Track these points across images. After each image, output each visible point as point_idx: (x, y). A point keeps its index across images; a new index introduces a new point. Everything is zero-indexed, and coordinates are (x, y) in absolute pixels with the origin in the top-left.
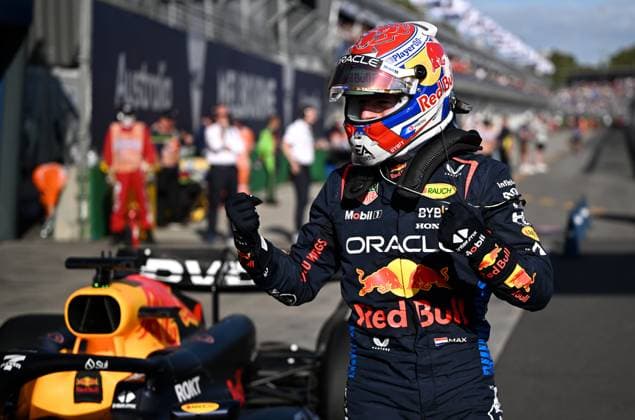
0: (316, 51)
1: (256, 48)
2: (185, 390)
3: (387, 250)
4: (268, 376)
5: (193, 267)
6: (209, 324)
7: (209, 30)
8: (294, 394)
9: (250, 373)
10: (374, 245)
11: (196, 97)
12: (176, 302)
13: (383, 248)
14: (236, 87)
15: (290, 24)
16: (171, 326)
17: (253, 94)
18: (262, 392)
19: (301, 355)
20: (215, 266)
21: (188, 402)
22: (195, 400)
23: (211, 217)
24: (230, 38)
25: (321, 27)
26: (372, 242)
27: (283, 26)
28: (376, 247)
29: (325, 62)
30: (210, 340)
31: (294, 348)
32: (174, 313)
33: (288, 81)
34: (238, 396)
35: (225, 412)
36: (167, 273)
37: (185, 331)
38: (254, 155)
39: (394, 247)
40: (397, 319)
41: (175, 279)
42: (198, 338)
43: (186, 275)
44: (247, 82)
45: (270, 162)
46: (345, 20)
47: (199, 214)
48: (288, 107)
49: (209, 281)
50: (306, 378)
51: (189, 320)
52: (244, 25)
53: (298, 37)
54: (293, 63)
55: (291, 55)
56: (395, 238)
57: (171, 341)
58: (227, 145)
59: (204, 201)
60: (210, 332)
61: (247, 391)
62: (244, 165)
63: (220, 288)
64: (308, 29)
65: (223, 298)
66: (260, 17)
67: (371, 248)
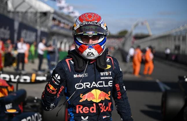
0: (46, 26)
1: (31, 24)
3: (92, 87)
4: (29, 105)
5: (12, 77)
6: (15, 90)
7: (20, 19)
8: (35, 109)
9: (25, 103)
10: (86, 86)
11: (16, 36)
12: (7, 85)
13: (90, 86)
14: (26, 34)
15: (40, 19)
16: (5, 91)
17: (30, 36)
18: (27, 108)
19: (38, 100)
20: (18, 77)
22: (11, 109)
23: (18, 65)
24: (25, 22)
25: (47, 21)
26: (86, 85)
27: (38, 20)
28: (88, 86)
29: (48, 29)
30: (15, 95)
31: (36, 98)
32: (6, 87)
33: (39, 33)
34: (21, 108)
35: (17, 112)
36: (5, 78)
37: (9, 92)
39: (94, 86)
40: (93, 110)
41: (7, 80)
42: (12, 94)
43: (10, 79)
44: (29, 33)
46: (54, 19)
47: (15, 65)
48: (38, 40)
49: (16, 80)
50: (38, 106)
51: (10, 89)
52: (28, 18)
53: (42, 23)
54: (40, 29)
55: (40, 27)
57: (5, 94)
59: (16, 61)
60: (16, 93)
61: (24, 108)
63: (18, 82)
64: (45, 21)
65: (19, 85)
66: (33, 17)
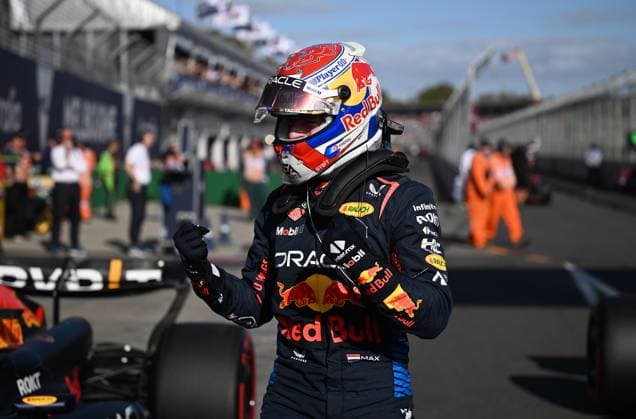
0: (154, 81)
1: (99, 78)
2: (26, 385)
3: (305, 265)
4: (103, 374)
5: (37, 273)
6: (50, 325)
7: (57, 60)
8: (126, 390)
9: (86, 370)
10: (294, 260)
11: (43, 121)
12: (20, 305)
13: (302, 263)
14: (80, 113)
15: (131, 57)
16: (15, 327)
17: (95, 119)
18: (97, 388)
19: (134, 355)
20: (57, 274)
21: (28, 395)
22: (35, 393)
23: (55, 230)
24: (76, 68)
25: (159, 61)
26: (293, 256)
27: (124, 58)
28: (296, 261)
29: (161, 92)
30: (50, 340)
31: (127, 348)
32: (17, 315)
33: (128, 109)
34: (74, 390)
35: (62, 404)
36: (12, 279)
37: (27, 332)
38: (96, 174)
39: (313, 263)
40: (312, 333)
41: (20, 284)
42: (39, 337)
43: (30, 281)
44: (90, 109)
45: (110, 181)
46: (181, 54)
47: (44, 227)
48: (127, 132)
49: (51, 286)
50: (138, 376)
51: (31, 320)
52: (89, 57)
53: (138, 68)
54: (133, 92)
55: (131, 85)
56: (313, 253)
57: (13, 339)
58: (71, 165)
59: (49, 215)
60: (52, 333)
61: (83, 387)
62: (86, 183)
63: (61, 293)
64: (148, 61)
65: (63, 302)
66: (104, 49)
67: (291, 262)
